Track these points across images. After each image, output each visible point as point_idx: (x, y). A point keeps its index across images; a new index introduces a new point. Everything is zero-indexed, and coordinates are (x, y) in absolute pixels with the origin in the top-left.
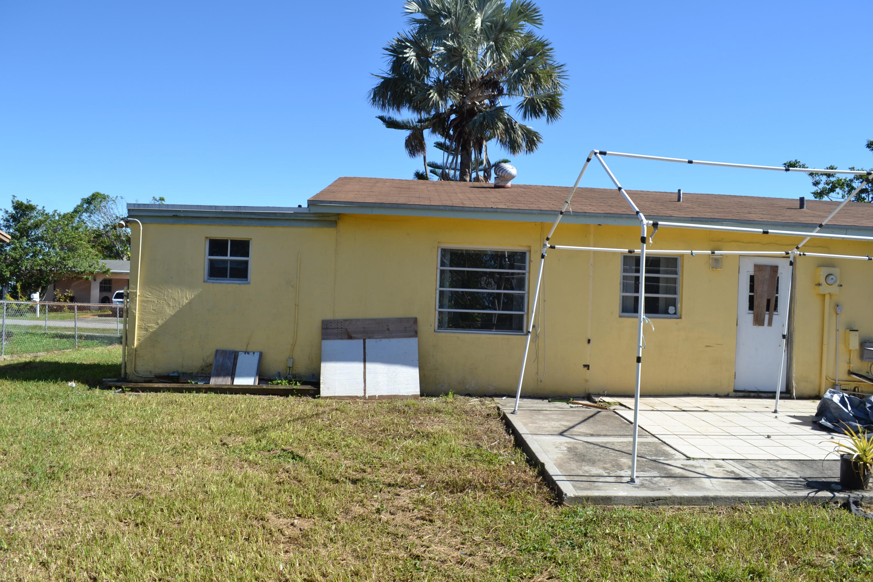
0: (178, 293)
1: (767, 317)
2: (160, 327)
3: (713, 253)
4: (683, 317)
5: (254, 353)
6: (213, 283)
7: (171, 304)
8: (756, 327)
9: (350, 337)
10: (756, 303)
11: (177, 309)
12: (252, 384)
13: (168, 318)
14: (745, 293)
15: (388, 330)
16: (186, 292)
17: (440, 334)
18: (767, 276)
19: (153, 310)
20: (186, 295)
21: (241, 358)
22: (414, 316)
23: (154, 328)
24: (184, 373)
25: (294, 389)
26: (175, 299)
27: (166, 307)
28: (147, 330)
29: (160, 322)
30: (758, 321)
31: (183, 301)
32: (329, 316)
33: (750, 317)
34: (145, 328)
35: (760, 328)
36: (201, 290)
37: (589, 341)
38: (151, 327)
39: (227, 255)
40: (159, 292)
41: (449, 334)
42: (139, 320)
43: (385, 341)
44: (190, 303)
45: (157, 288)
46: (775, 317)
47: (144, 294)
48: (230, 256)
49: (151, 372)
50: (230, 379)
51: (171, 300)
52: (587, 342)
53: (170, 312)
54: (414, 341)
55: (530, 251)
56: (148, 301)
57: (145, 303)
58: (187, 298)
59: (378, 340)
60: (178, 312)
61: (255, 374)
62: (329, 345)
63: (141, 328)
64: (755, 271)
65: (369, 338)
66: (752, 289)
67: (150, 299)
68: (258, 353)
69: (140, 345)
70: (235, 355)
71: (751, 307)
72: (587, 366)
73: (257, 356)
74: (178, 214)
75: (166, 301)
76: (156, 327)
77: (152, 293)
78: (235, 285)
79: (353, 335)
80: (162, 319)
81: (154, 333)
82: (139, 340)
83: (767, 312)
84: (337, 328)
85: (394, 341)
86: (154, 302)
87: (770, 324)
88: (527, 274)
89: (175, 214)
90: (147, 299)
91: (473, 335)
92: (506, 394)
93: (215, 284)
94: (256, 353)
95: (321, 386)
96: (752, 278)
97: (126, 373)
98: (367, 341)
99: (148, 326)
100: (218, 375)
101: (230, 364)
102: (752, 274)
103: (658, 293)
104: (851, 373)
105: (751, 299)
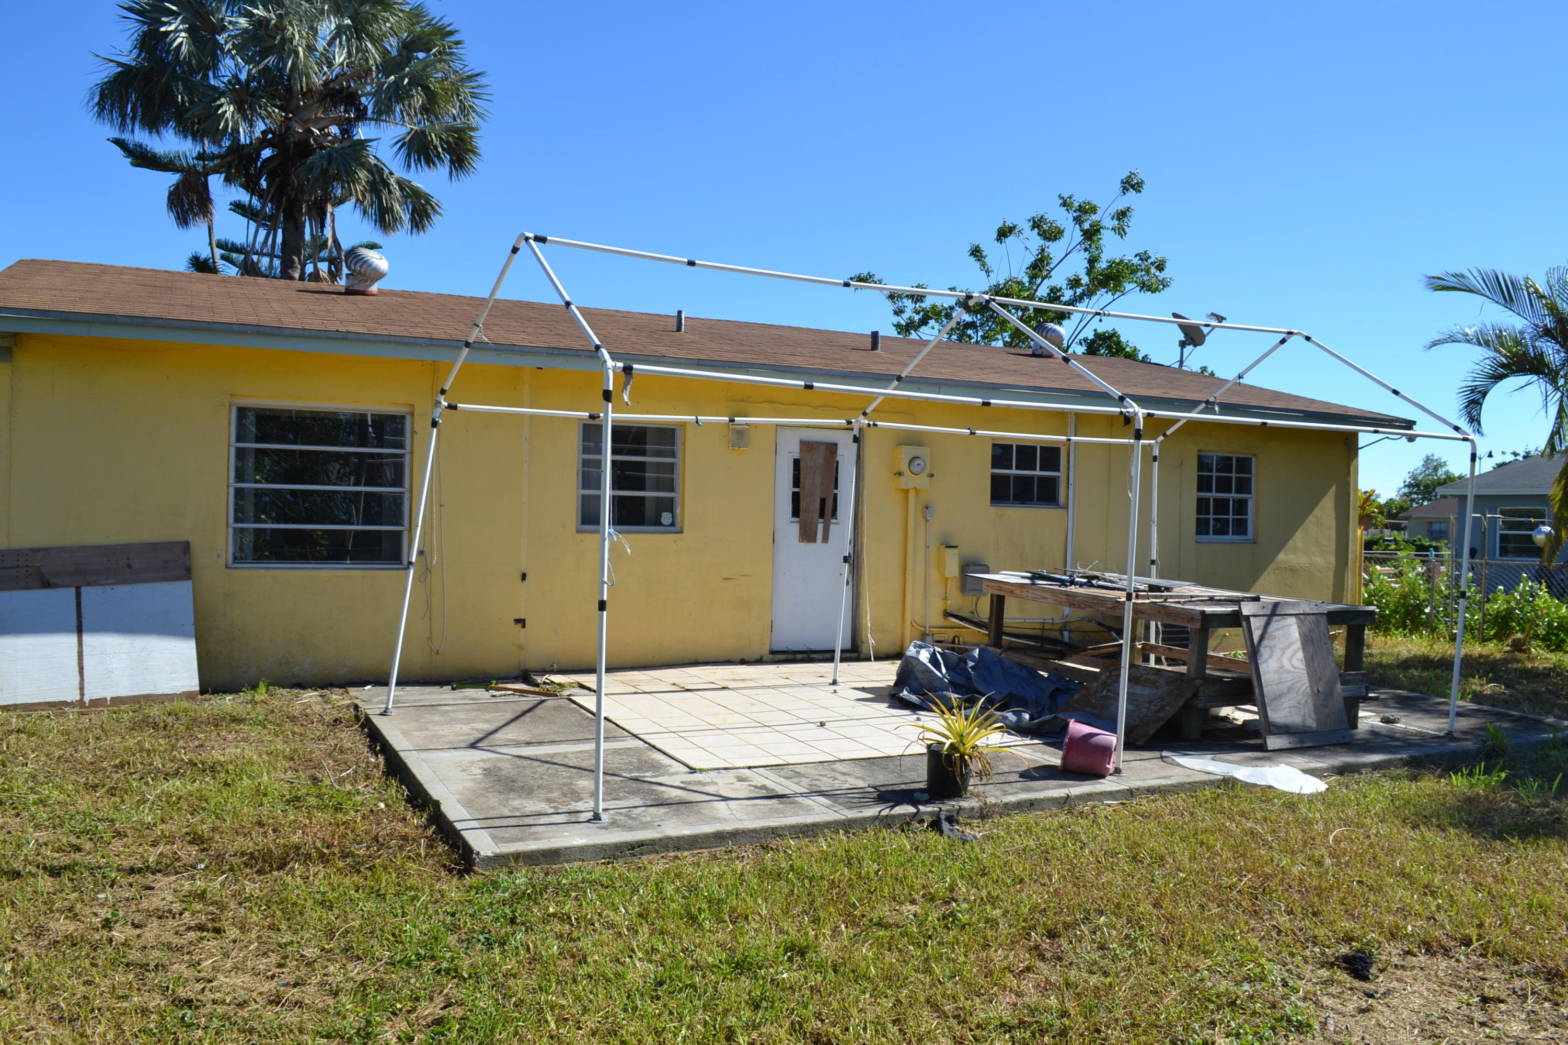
1: (820, 527)
3: (732, 421)
4: (685, 530)
8: (803, 544)
9: (46, 585)
10: (803, 505)
14: (786, 489)
15: (129, 566)
17: (237, 572)
18: (820, 460)
22: (182, 537)
30: (807, 535)
33: (792, 529)
35: (811, 545)
37: (524, 577)
41: (255, 572)
43: (122, 590)
46: (833, 528)
52: (520, 578)
54: (184, 588)
55: (412, 414)
59: (108, 588)
64: (801, 452)
65: (89, 584)
66: (797, 482)
71: (796, 512)
72: (521, 622)
79: (53, 580)
83: (821, 520)
84: (18, 567)
85: (142, 590)
87: (825, 539)
88: (407, 457)
91: (305, 572)
92: (372, 679)
96: (797, 463)
98: (85, 591)
102: (797, 456)
103: (643, 489)
104: (947, 614)
105: (796, 498)
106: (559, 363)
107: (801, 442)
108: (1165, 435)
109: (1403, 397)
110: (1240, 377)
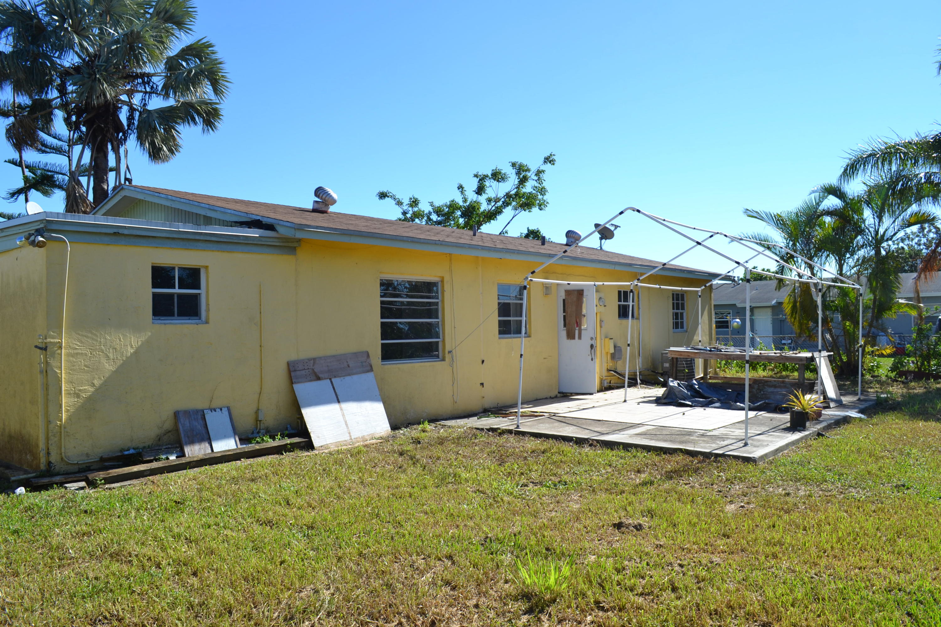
0: (120, 340)
2: (97, 390)
4: (532, 336)
5: (221, 410)
6: (165, 324)
7: (111, 356)
8: (569, 341)
9: (319, 379)
10: (568, 321)
11: (119, 363)
12: (235, 447)
13: (107, 375)
14: (559, 314)
15: (349, 366)
16: (131, 338)
17: (386, 367)
18: (575, 299)
19: (85, 366)
20: (131, 342)
21: (210, 417)
22: (365, 349)
23: (89, 391)
24: (144, 447)
25: (287, 444)
26: (115, 349)
27: (104, 361)
28: (78, 396)
29: (97, 382)
30: (570, 336)
31: (127, 351)
32: (293, 357)
33: (564, 333)
34: (75, 393)
35: (573, 341)
36: (150, 334)
37: (483, 362)
38: (85, 391)
39: (175, 288)
40: (93, 339)
41: (390, 366)
42: (66, 383)
43: (348, 378)
44: (136, 353)
45: (90, 335)
46: (583, 332)
47: (71, 345)
48: (179, 288)
49: (87, 455)
50: (207, 445)
51: (111, 351)
52: (481, 362)
53: (109, 367)
54: (371, 375)
55: (442, 281)
56: (77, 354)
57: (72, 356)
58: (132, 347)
59: (342, 378)
60: (122, 366)
61: (233, 434)
62: (301, 389)
63: (70, 394)
64: (566, 296)
65: (335, 377)
66: (564, 311)
67: (80, 351)
68: (226, 409)
69: (69, 419)
70: (200, 415)
71: (565, 326)
72: (482, 384)
73: (225, 410)
74: (121, 231)
75: (103, 352)
76: (92, 389)
77: (81, 342)
78: (192, 325)
79: (320, 376)
80: (100, 378)
81: (89, 399)
82: (67, 411)
83: (577, 328)
84: (305, 369)
85: (355, 377)
86: (86, 355)
87: (580, 338)
88: (440, 304)
89: (116, 231)
90: (76, 351)
91: (409, 365)
93: (167, 325)
94: (223, 409)
95: (312, 435)
96: (564, 301)
97: (49, 463)
98: (333, 380)
99: (80, 390)
100: (192, 442)
101: (198, 426)
102: (564, 298)
103: (509, 316)
104: (609, 370)
105: (565, 318)
106: (508, 257)
107: (565, 291)
108: (705, 286)
109: (829, 272)
110: (747, 262)
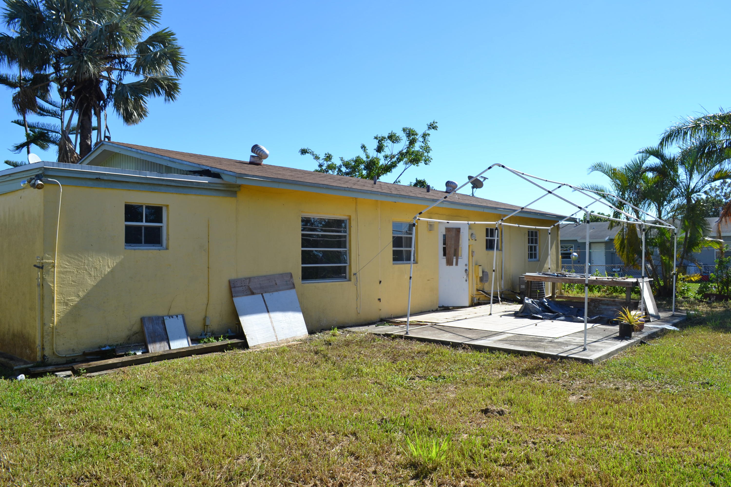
0: (100, 262)
1: (455, 260)
2: (81, 300)
4: (419, 262)
5: (177, 316)
6: (135, 249)
7: (93, 273)
8: (448, 266)
9: (253, 293)
10: (447, 252)
11: (99, 279)
12: (187, 346)
13: (89, 289)
14: (441, 246)
15: (276, 284)
16: (108, 260)
17: (305, 285)
18: (454, 235)
19: (73, 281)
20: (108, 263)
21: (168, 322)
22: (289, 271)
23: (75, 301)
24: (117, 345)
25: (228, 344)
26: (96, 268)
27: (87, 277)
28: (67, 304)
29: (81, 294)
30: (449, 263)
31: (105, 270)
32: (233, 276)
33: (444, 260)
34: (64, 302)
35: (451, 267)
36: (123, 257)
37: (380, 282)
38: (72, 301)
39: (142, 221)
40: (79, 261)
41: (315, 284)
42: (57, 294)
43: (275, 294)
44: (112, 271)
45: (76, 257)
46: (459, 260)
47: (62, 265)
48: (146, 222)
49: (73, 350)
50: (166, 344)
51: (93, 270)
52: (379, 283)
53: (91, 282)
54: (293, 291)
55: (350, 219)
56: (67, 272)
57: (63, 274)
58: (109, 267)
59: (271, 293)
60: (101, 281)
61: (186, 336)
62: (239, 301)
63: (60, 303)
64: (446, 232)
65: (266, 292)
66: (444, 244)
67: (68, 270)
68: (181, 316)
69: (60, 322)
70: (161, 320)
71: (445, 254)
72: (379, 300)
74: (102, 177)
75: (86, 271)
76: (77, 299)
77: (69, 262)
78: (156, 251)
79: (254, 291)
80: (83, 291)
81: (75, 307)
82: (58, 316)
83: (455, 257)
84: (242, 286)
85: (281, 293)
86: (73, 272)
87: (457, 264)
88: (347, 236)
89: (98, 177)
90: (65, 270)
91: (323, 284)
93: (136, 251)
95: (247, 337)
96: (444, 236)
97: (44, 356)
98: (264, 295)
99: (68, 300)
100: (154, 341)
101: (159, 329)
102: (444, 233)
103: (401, 246)
104: (478, 290)
105: (444, 249)
106: (401, 200)
107: (446, 228)
108: (554, 226)
109: (650, 216)
110: (586, 207)
